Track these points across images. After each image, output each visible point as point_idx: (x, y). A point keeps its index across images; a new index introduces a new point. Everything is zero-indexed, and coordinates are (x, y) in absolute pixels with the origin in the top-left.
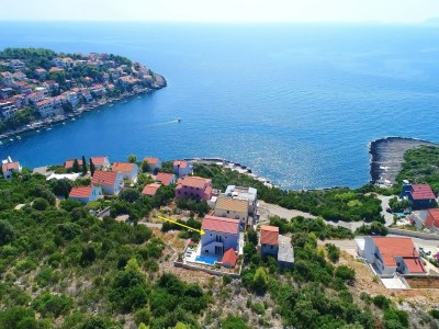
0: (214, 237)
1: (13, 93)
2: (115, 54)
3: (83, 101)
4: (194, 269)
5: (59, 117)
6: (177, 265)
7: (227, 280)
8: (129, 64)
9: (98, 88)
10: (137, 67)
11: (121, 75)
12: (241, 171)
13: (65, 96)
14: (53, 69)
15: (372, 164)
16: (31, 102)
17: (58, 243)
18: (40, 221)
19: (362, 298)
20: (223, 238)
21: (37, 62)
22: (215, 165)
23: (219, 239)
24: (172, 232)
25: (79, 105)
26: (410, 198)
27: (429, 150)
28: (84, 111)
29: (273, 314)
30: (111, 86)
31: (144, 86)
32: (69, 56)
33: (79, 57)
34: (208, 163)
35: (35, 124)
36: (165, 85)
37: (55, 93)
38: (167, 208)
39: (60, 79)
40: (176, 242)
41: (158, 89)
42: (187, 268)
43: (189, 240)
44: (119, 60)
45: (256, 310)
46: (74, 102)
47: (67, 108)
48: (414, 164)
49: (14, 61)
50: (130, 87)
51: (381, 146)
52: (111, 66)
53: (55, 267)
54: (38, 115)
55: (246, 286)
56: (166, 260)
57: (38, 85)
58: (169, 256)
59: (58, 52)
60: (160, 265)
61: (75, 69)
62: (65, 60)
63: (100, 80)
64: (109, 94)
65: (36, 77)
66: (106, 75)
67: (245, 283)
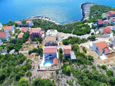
0: (49, 55)
4: (45, 71)
6: (38, 71)
7: (57, 72)
12: (47, 20)
15: (82, 12)
19: (98, 67)
20: (52, 54)
22: (39, 19)
23: (50, 55)
24: (32, 54)
26: (98, 24)
27: (96, 6)
34: (37, 18)
38: (28, 42)
40: (35, 59)
43: (40, 56)
48: (93, 11)
51: (84, 6)
55: (64, 73)
56: (34, 69)
58: (34, 66)
60: (32, 72)
67: (63, 72)
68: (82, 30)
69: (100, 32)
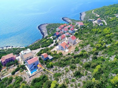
0: (33, 64)
4: (35, 75)
6: (30, 77)
12: (10, 48)
15: (41, 32)
19: (66, 55)
20: (35, 63)
24: (16, 73)
26: (56, 35)
27: (50, 25)
29: (59, 68)
38: (3, 70)
40: (21, 74)
45: (56, 70)
48: (49, 29)
55: (49, 68)
58: (25, 78)
60: (26, 81)
68: (47, 43)
69: (59, 40)
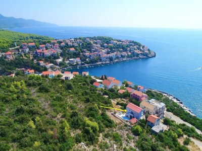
1: (95, 51)
2: (135, 41)
3: (117, 58)
5: (108, 62)
6: (112, 114)
7: (126, 125)
8: (140, 45)
9: (124, 53)
10: (143, 47)
11: (135, 49)
13: (111, 55)
14: (110, 45)
16: (100, 55)
17: (83, 95)
18: (82, 88)
21: (105, 41)
22: (161, 94)
23: (132, 113)
24: (119, 106)
25: (115, 59)
28: (117, 62)
29: (134, 142)
30: (130, 53)
31: (144, 56)
32: (117, 40)
33: (120, 41)
34: (159, 92)
35: (99, 63)
36: (155, 56)
37: (108, 53)
38: (124, 99)
39: (111, 48)
41: (150, 57)
42: (115, 116)
44: (136, 43)
45: (129, 137)
46: (114, 57)
47: (111, 59)
49: (98, 41)
50: (138, 55)
52: (131, 45)
53: (79, 100)
54: (101, 60)
55: (131, 130)
57: (104, 49)
58: (112, 111)
59: (113, 38)
61: (118, 45)
62: (115, 42)
63: (126, 51)
64: (128, 57)
65: (104, 47)
66: (129, 49)
